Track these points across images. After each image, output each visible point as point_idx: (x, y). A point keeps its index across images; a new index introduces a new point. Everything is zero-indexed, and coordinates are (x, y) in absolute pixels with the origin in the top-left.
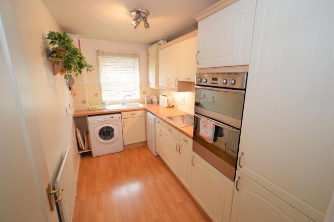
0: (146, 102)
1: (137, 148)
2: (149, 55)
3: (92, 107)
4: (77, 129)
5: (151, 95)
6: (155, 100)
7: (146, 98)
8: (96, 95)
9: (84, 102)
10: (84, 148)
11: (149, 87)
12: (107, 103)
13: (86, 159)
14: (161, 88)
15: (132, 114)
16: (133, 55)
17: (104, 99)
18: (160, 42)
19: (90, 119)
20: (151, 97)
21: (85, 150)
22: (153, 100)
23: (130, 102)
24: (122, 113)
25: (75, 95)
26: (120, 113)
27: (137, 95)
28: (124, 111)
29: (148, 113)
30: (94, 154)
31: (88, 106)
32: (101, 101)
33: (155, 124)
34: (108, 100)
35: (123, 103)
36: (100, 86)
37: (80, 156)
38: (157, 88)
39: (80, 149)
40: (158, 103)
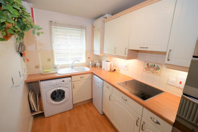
0: (90, 66)
1: (84, 105)
2: (94, 27)
3: (44, 71)
4: (30, 93)
5: (95, 60)
6: (98, 64)
7: (90, 63)
8: (49, 60)
9: (37, 67)
10: (36, 110)
11: (94, 54)
12: (58, 67)
13: (39, 120)
14: (105, 55)
15: (81, 77)
16: (81, 27)
17: (56, 63)
18: (105, 16)
19: (42, 84)
20: (95, 61)
21: (37, 111)
22: (97, 64)
23: (78, 65)
24: (72, 77)
25: (28, 60)
26: (70, 76)
27: (83, 60)
28: (74, 75)
29: (95, 76)
30: (46, 115)
31: (41, 70)
32: (54, 65)
33: (103, 88)
34: (59, 64)
35: (72, 67)
36: (52, 52)
37: (32, 118)
38: (101, 55)
39: (32, 111)
40: (101, 67)
